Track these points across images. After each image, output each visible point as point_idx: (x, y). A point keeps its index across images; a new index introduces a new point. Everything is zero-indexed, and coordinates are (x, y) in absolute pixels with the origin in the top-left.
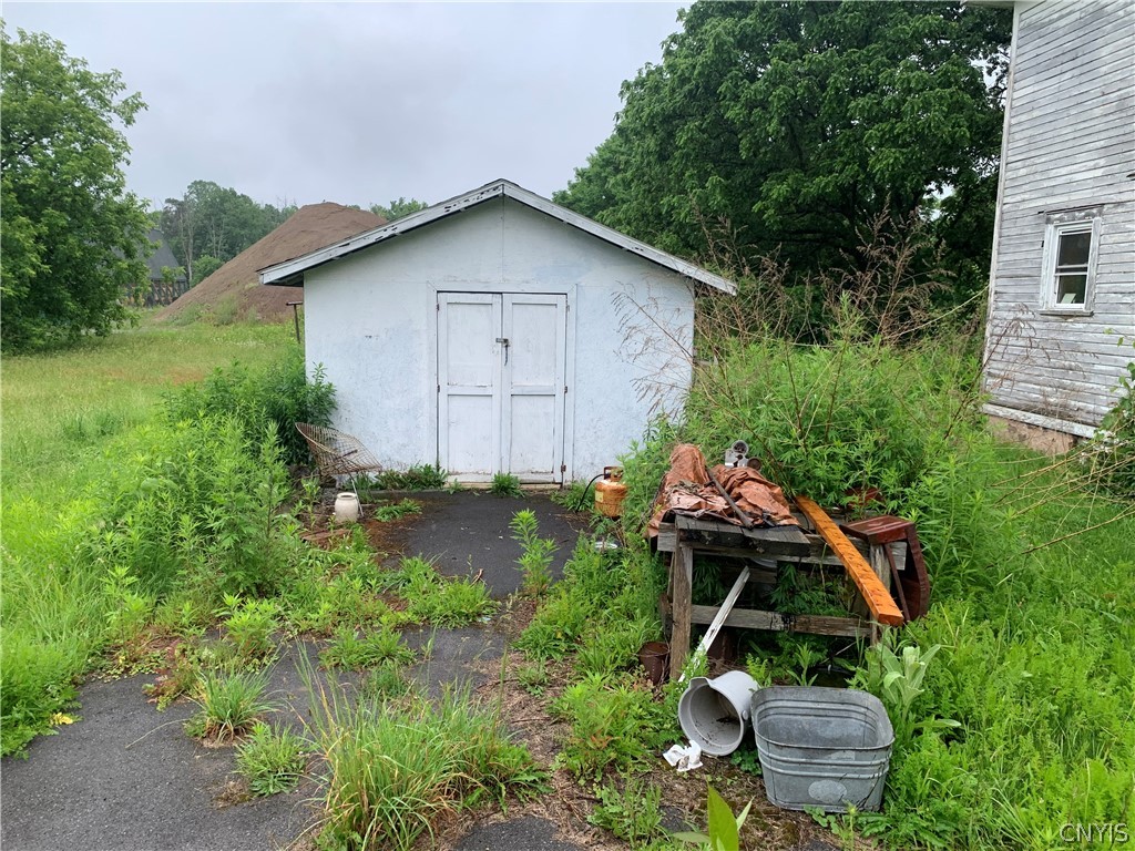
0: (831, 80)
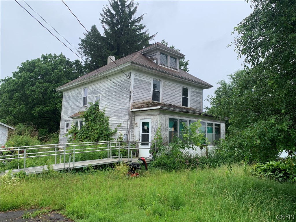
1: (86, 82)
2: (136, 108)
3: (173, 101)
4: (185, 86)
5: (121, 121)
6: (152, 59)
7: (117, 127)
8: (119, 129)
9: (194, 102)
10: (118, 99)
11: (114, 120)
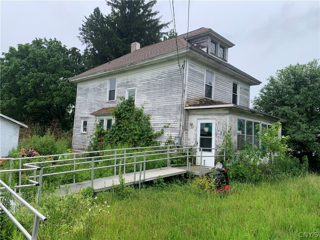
0: (45, 80)
1: (116, 72)
2: (190, 106)
3: (224, 98)
4: (235, 81)
5: (169, 120)
6: (200, 46)
7: (163, 127)
8: (167, 131)
9: (242, 100)
10: (164, 93)
11: (158, 119)
